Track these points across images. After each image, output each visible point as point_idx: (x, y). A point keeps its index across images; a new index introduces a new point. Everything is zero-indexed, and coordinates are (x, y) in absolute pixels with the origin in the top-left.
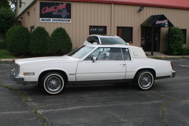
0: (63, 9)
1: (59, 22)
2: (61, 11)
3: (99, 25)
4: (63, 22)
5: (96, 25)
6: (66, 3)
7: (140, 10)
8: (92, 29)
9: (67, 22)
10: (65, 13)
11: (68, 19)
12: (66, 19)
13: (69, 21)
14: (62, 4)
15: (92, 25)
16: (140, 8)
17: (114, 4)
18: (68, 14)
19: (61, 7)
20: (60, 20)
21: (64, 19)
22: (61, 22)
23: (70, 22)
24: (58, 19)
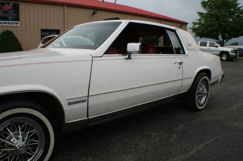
0: (9, 10)
1: (5, 25)
2: (7, 13)
3: (52, 28)
4: (10, 25)
5: (48, 28)
6: (13, 3)
7: (94, 13)
8: (44, 33)
9: (15, 25)
10: (12, 14)
11: (16, 22)
12: (13, 22)
13: (17, 24)
14: (8, 4)
15: (44, 28)
16: (94, 11)
17: (67, 6)
18: (16, 15)
19: (7, 7)
20: (6, 23)
21: (11, 22)
22: (7, 25)
23: (19, 25)
24: (4, 21)
